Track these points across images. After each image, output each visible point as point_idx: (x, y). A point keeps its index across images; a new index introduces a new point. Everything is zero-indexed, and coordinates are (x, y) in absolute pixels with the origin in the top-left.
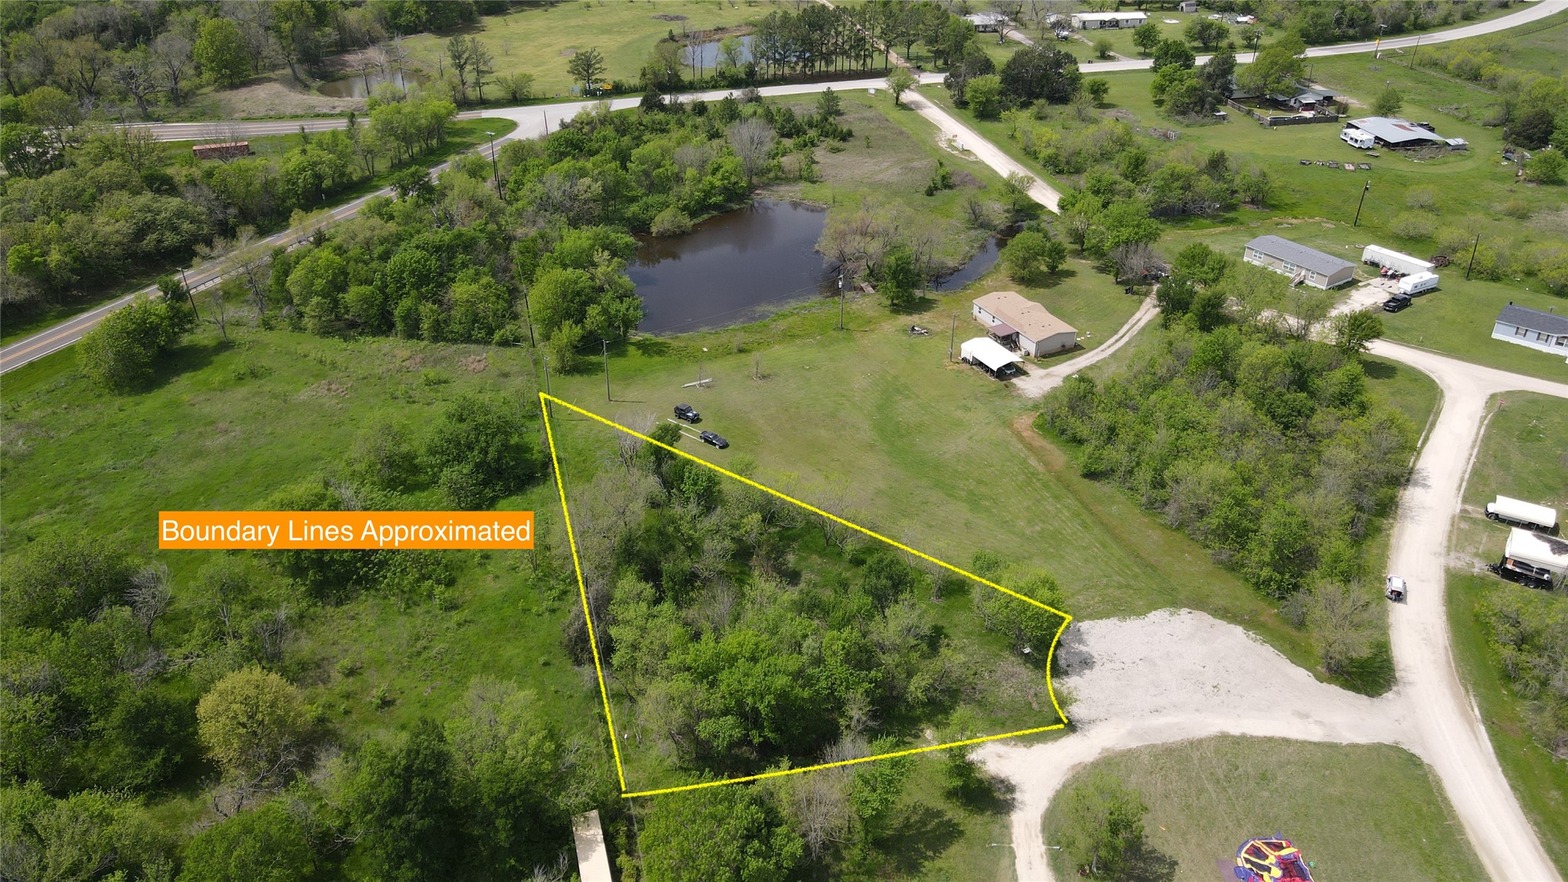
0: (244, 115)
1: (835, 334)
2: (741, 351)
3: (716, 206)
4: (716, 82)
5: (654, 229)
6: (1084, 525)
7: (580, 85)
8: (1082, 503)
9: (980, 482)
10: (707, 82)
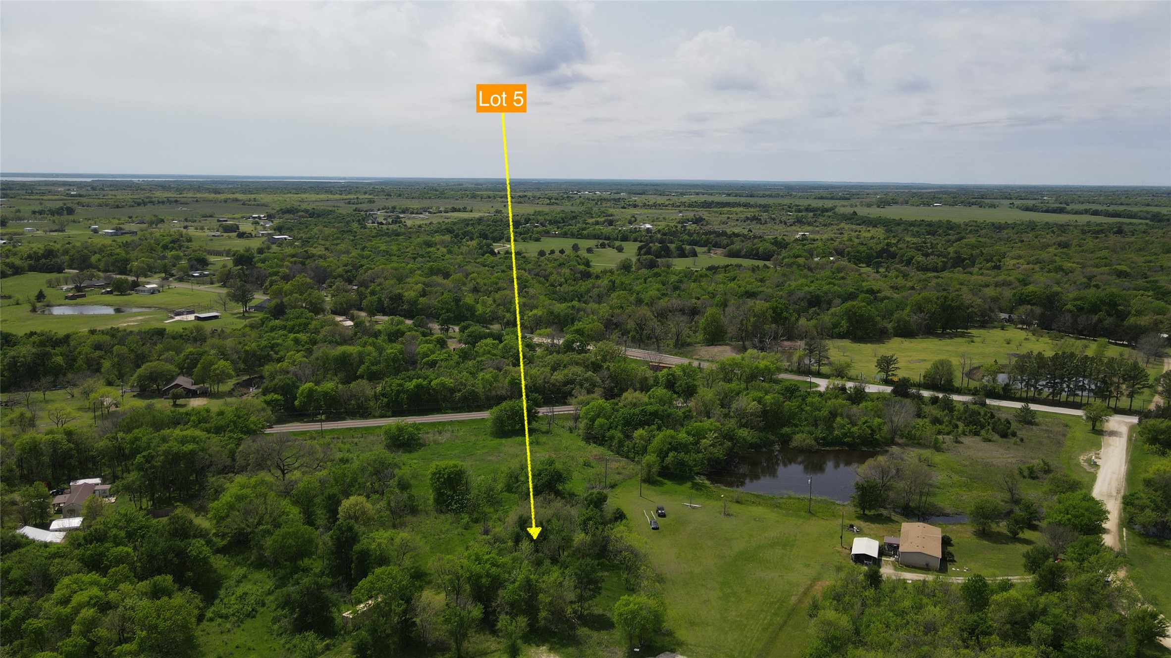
0: (698, 357)
1: (803, 513)
2: (738, 502)
3: (847, 444)
4: (977, 391)
5: (794, 444)
6: (764, 630)
7: (883, 375)
8: (785, 623)
9: (748, 592)
10: (970, 390)
